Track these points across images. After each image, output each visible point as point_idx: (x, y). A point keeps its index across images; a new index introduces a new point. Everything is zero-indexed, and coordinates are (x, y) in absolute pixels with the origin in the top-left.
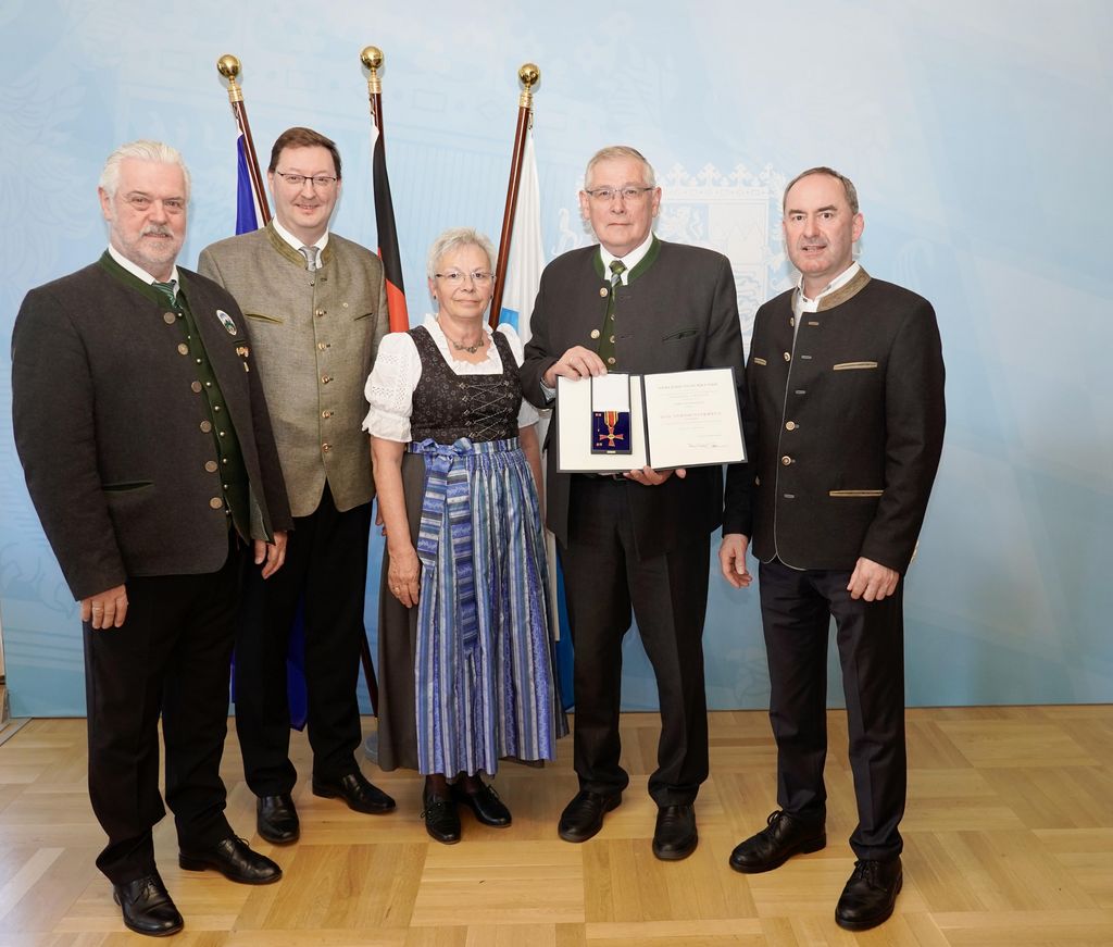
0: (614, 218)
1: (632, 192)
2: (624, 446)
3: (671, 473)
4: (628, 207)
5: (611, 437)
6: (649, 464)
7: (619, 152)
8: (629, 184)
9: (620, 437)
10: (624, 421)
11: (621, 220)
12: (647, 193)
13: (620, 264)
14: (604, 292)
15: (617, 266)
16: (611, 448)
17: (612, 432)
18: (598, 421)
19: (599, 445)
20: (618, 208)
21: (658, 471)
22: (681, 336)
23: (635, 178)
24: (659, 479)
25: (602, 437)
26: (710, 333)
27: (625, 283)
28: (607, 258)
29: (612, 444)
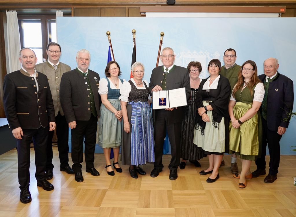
0: (167, 61)
1: (170, 56)
2: (165, 104)
3: (174, 108)
4: (169, 59)
5: (162, 102)
6: (169, 107)
7: (168, 48)
8: (170, 54)
9: (164, 102)
10: (165, 99)
11: (168, 61)
12: (173, 56)
13: (167, 69)
15: (167, 70)
16: (162, 105)
17: (163, 102)
18: (160, 100)
19: (160, 104)
20: (167, 59)
21: (172, 108)
22: (178, 83)
24: (172, 110)
25: (161, 103)
26: (184, 82)
27: (168, 72)
28: (165, 68)
29: (163, 104)
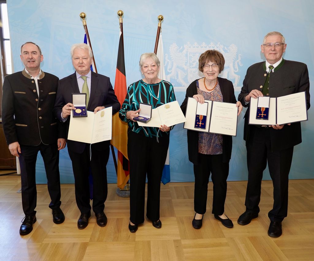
0: (271, 52)
1: (278, 45)
2: (266, 118)
4: (276, 49)
5: (262, 115)
7: (275, 33)
8: (277, 42)
9: (265, 115)
10: (267, 110)
11: (274, 52)
12: (282, 45)
13: (272, 66)
14: (265, 75)
15: (271, 67)
16: (262, 118)
17: (263, 113)
18: (259, 110)
19: (258, 117)
20: (273, 49)
21: (280, 125)
22: (290, 87)
23: (279, 41)
25: (260, 114)
26: (300, 85)
27: (273, 72)
28: (268, 65)
29: (262, 117)
